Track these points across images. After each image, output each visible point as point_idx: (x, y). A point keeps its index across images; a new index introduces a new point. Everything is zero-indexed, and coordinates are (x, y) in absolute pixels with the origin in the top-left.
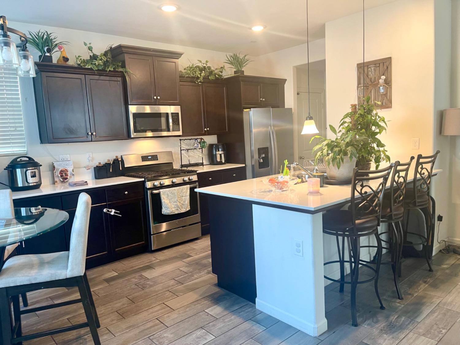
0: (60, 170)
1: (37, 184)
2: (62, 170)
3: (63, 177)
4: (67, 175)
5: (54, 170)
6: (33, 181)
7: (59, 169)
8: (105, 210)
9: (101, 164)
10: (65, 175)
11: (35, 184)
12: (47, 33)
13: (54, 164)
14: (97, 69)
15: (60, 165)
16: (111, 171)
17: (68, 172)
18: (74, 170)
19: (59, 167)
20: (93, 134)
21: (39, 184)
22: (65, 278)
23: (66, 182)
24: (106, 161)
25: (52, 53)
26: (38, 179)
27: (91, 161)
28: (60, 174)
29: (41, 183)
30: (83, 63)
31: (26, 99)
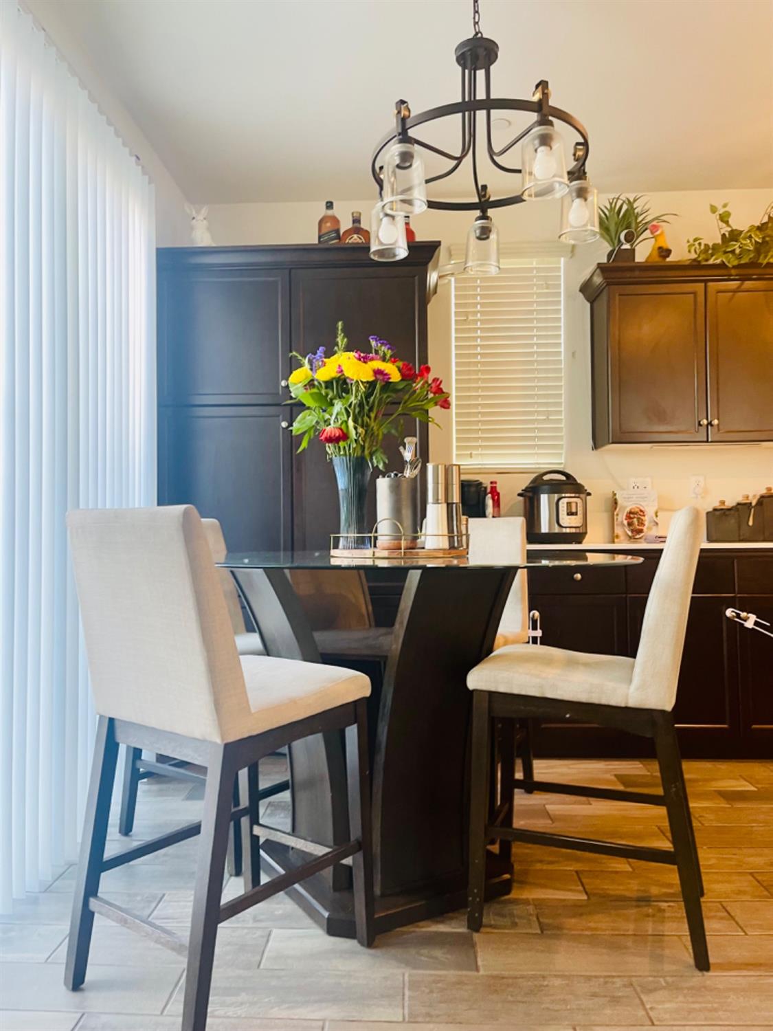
0: (628, 509)
1: (578, 531)
2: (633, 511)
3: (631, 528)
4: (641, 523)
5: (616, 508)
6: (570, 523)
7: (625, 507)
8: (729, 613)
9: (726, 504)
10: (638, 522)
11: (573, 530)
12: (629, 200)
13: (617, 497)
14: (736, 263)
15: (628, 498)
16: (751, 523)
17: (644, 516)
18: (658, 514)
19: (626, 505)
20: (713, 423)
21: (581, 531)
22: (623, 705)
23: (640, 538)
24: (740, 499)
25: (636, 243)
26: (581, 521)
27: (702, 497)
28: (626, 519)
29: (586, 533)
30: (704, 253)
31: (573, 354)
